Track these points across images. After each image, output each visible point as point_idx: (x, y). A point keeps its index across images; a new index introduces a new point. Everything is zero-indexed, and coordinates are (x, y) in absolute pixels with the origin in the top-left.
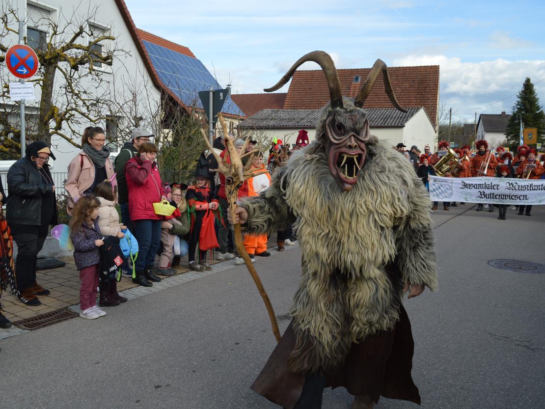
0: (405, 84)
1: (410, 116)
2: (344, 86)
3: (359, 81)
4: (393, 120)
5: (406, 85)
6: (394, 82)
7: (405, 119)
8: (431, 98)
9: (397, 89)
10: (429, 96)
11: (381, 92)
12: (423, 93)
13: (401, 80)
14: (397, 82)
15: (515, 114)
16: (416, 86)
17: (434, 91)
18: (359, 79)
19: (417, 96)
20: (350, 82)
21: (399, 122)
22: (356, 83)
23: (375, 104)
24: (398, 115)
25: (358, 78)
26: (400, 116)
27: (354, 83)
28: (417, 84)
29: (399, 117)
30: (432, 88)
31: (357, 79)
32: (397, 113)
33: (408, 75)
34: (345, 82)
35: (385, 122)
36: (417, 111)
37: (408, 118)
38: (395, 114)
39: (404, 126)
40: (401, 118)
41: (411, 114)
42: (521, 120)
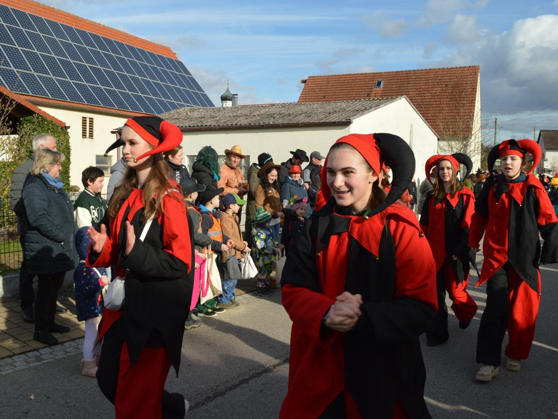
0: (436, 89)
2: (364, 92)
3: (382, 86)
4: (341, 114)
5: (438, 90)
6: (423, 87)
8: (467, 105)
9: (425, 95)
10: (465, 102)
12: (458, 99)
13: (431, 84)
14: (426, 87)
16: (450, 91)
17: (471, 96)
18: (382, 84)
19: (451, 102)
20: (370, 87)
21: (347, 117)
22: (378, 89)
25: (381, 82)
26: (358, 109)
27: (375, 88)
28: (451, 88)
29: (354, 110)
30: (469, 93)
31: (379, 84)
32: (359, 105)
33: (440, 78)
34: (365, 88)
35: (326, 117)
38: (354, 106)
39: (350, 124)
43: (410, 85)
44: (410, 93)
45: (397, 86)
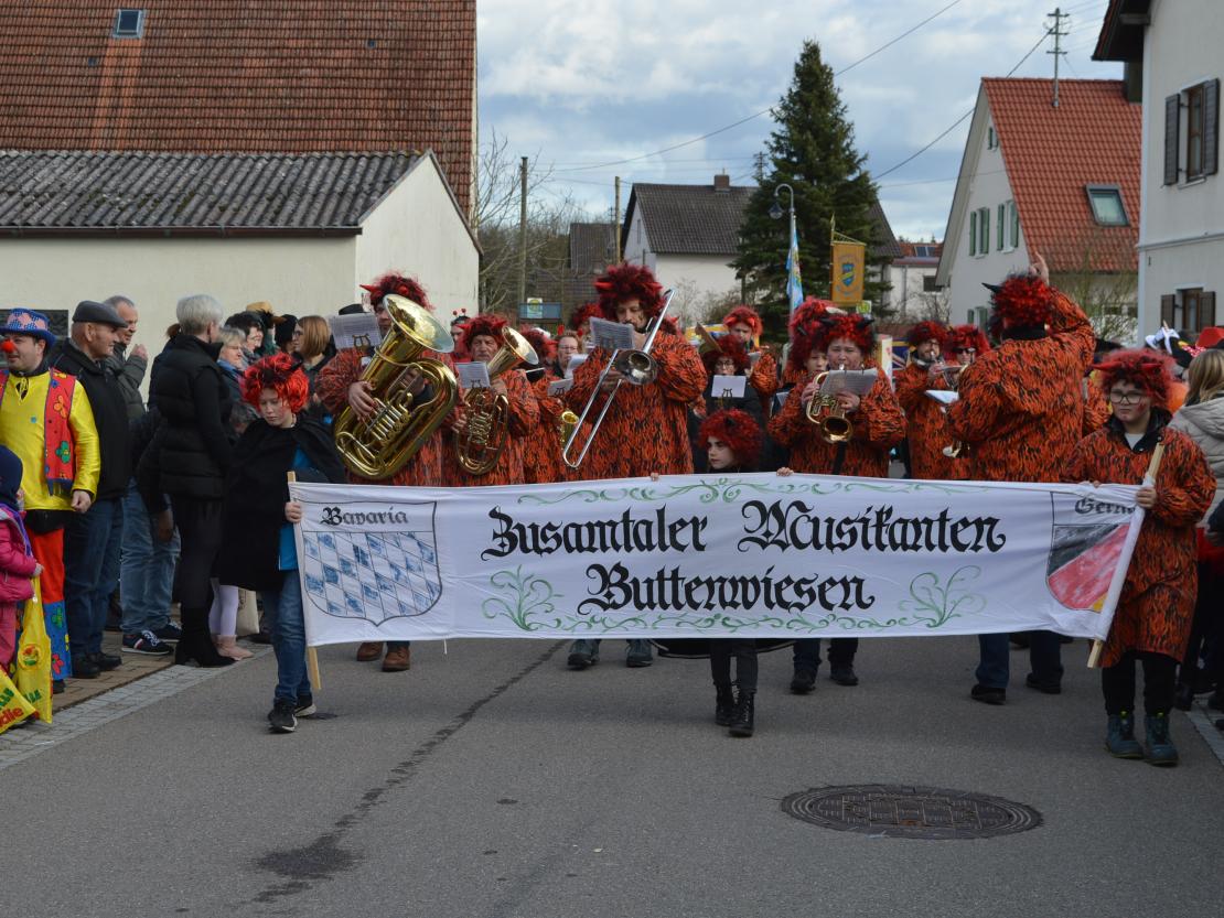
0: (338, 54)
1: (379, 186)
2: (75, 51)
3: (140, 31)
4: (311, 205)
5: (343, 56)
6: (292, 43)
7: (360, 201)
8: (446, 115)
9: (302, 72)
10: (439, 105)
11: (236, 83)
12: (413, 93)
13: (319, 34)
14: (301, 43)
15: (767, 187)
16: (384, 64)
17: (457, 84)
18: (141, 22)
19: (390, 104)
20: (98, 32)
21: (335, 214)
22: (127, 40)
23: (212, 133)
24: (329, 180)
25: (135, 16)
26: (338, 189)
27: (116, 38)
28: (386, 54)
29: (331, 191)
30: (447, 74)
31: (129, 21)
32: (325, 175)
33: (346, 14)
34: (77, 33)
35: (277, 213)
36: (405, 169)
37: (374, 198)
38: (317, 178)
39: (359, 231)
40: (342, 194)
41: (383, 177)
42: (793, 210)
43: (242, 33)
44: (247, 62)
45: (197, 33)
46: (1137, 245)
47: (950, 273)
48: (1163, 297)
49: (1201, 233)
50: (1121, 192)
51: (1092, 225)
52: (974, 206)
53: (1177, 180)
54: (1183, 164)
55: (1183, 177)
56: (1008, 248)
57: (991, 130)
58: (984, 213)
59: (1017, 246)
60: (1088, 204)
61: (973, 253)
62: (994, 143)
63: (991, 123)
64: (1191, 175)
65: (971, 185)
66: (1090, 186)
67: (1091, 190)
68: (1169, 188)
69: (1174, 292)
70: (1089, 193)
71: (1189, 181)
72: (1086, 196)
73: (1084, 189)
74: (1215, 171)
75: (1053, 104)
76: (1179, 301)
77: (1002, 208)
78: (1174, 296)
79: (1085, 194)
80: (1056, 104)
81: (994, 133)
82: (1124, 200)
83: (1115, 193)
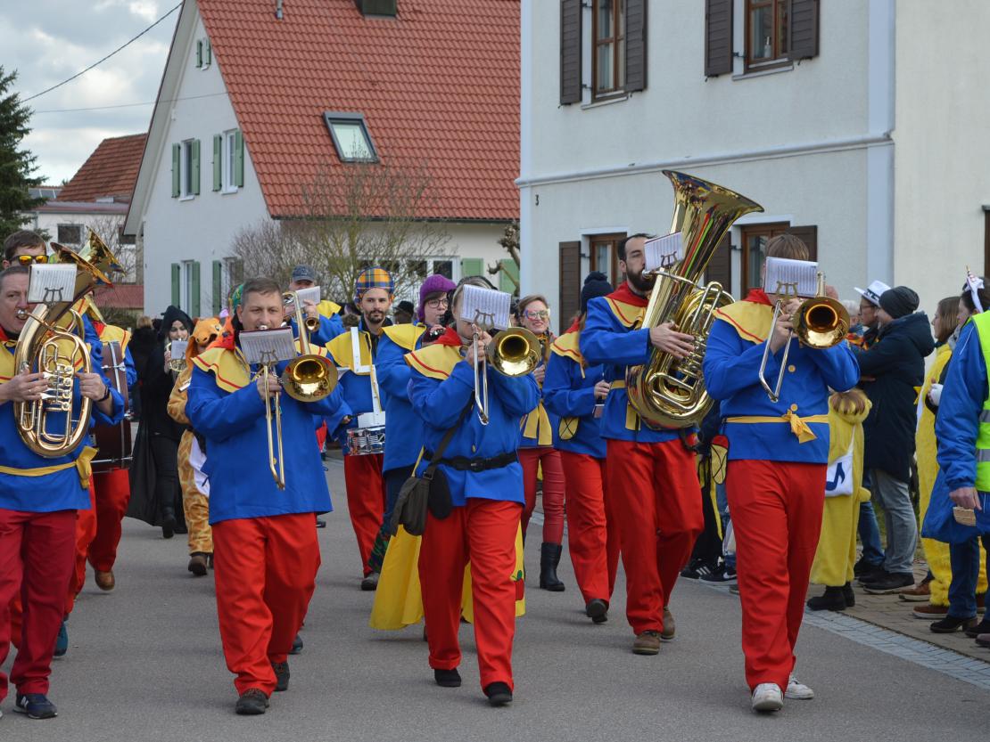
46: (516, 180)
47: (144, 219)
48: (561, 244)
49: (624, 165)
50: (365, 122)
51: (336, 161)
52: (177, 136)
53: (581, 99)
54: (587, 79)
55: (587, 95)
56: (228, 187)
57: (201, 44)
58: (191, 148)
59: (242, 186)
60: (330, 136)
61: (177, 194)
62: (205, 60)
63: (201, 33)
64: (599, 94)
65: (173, 111)
66: (329, 114)
67: (330, 119)
68: (568, 107)
69: (580, 238)
70: (328, 121)
71: (594, 100)
72: (326, 127)
73: (323, 117)
74: (642, 87)
75: (276, 15)
76: (585, 250)
77: (218, 140)
78: (579, 243)
79: (325, 124)
80: (280, 15)
81: (205, 48)
82: (368, 130)
83: (358, 122)
